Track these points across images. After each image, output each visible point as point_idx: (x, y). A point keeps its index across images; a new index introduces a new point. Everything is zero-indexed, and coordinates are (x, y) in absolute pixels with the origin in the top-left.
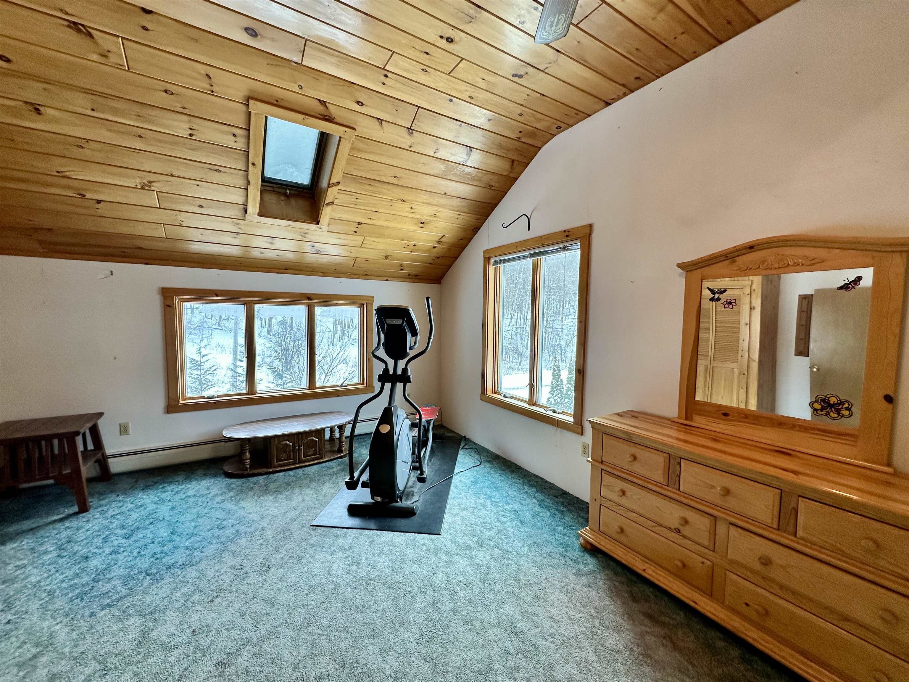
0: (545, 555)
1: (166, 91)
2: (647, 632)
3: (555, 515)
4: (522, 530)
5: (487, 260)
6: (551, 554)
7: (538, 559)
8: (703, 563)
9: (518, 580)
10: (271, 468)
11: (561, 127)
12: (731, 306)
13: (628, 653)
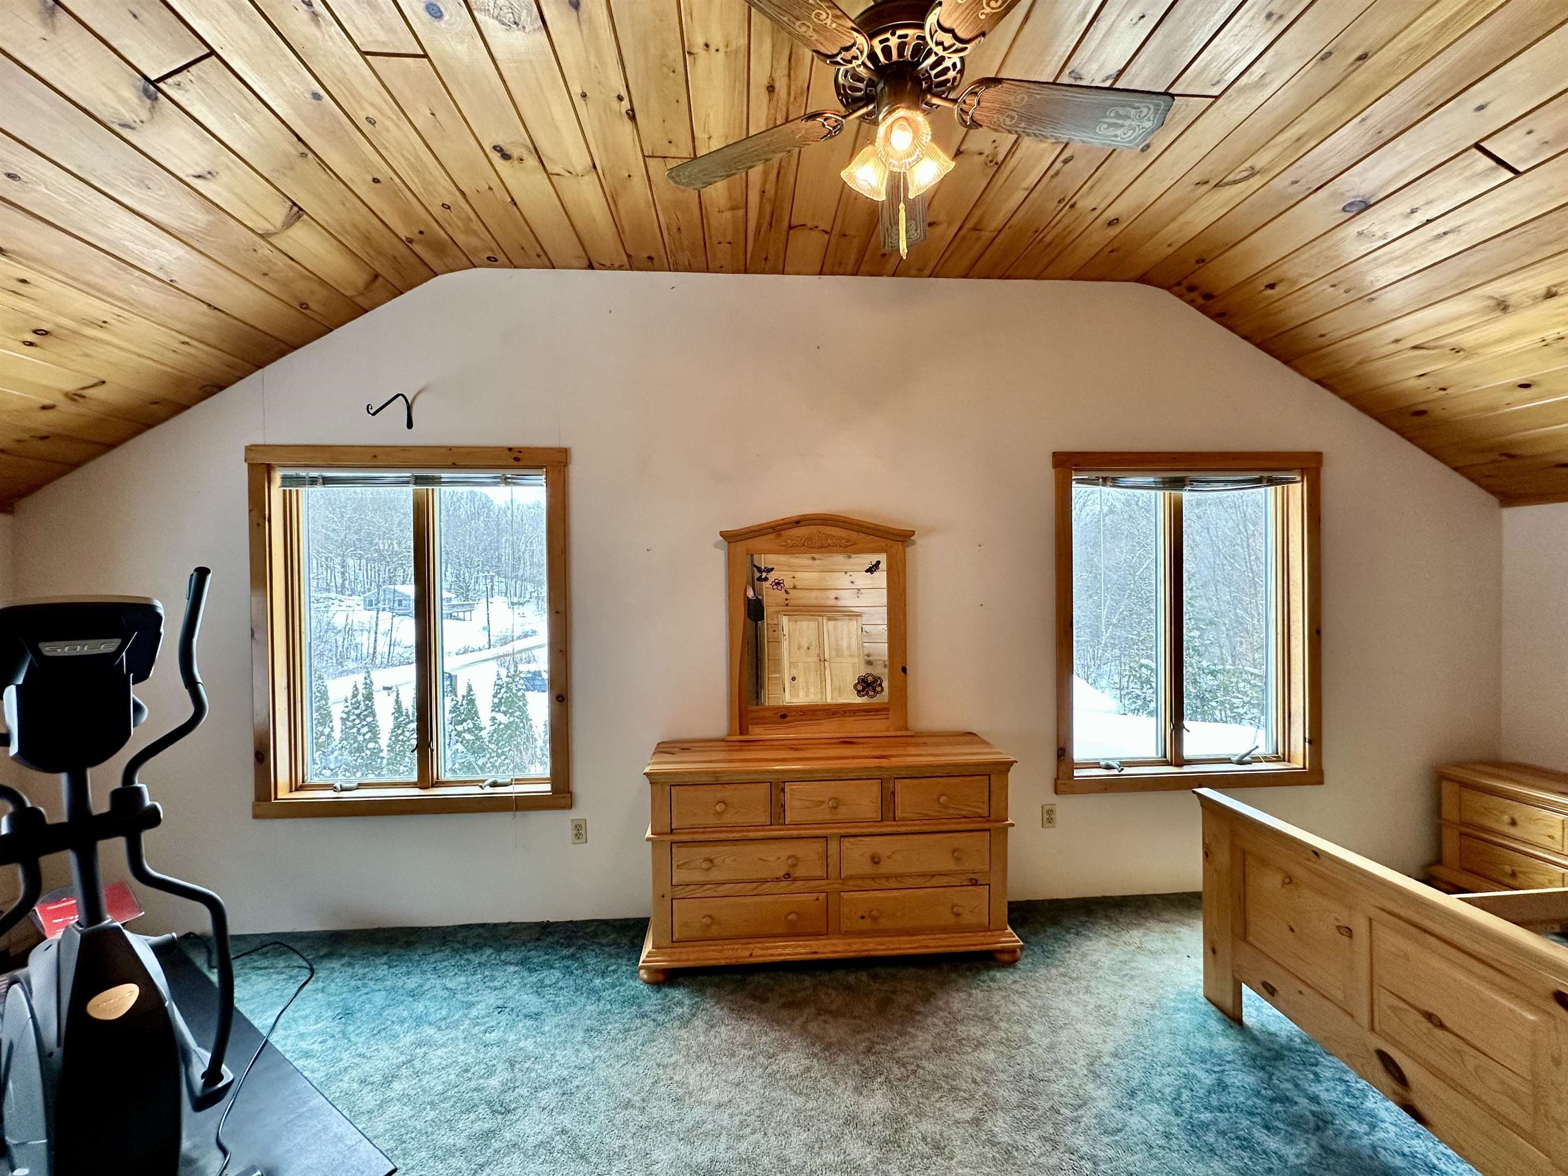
0: (620, 1036)
2: (805, 1023)
3: (568, 967)
4: (547, 1029)
5: (262, 470)
6: (627, 1026)
7: (619, 1049)
8: (817, 899)
9: (628, 1105)
11: (496, 260)
12: (779, 588)
13: (815, 1060)
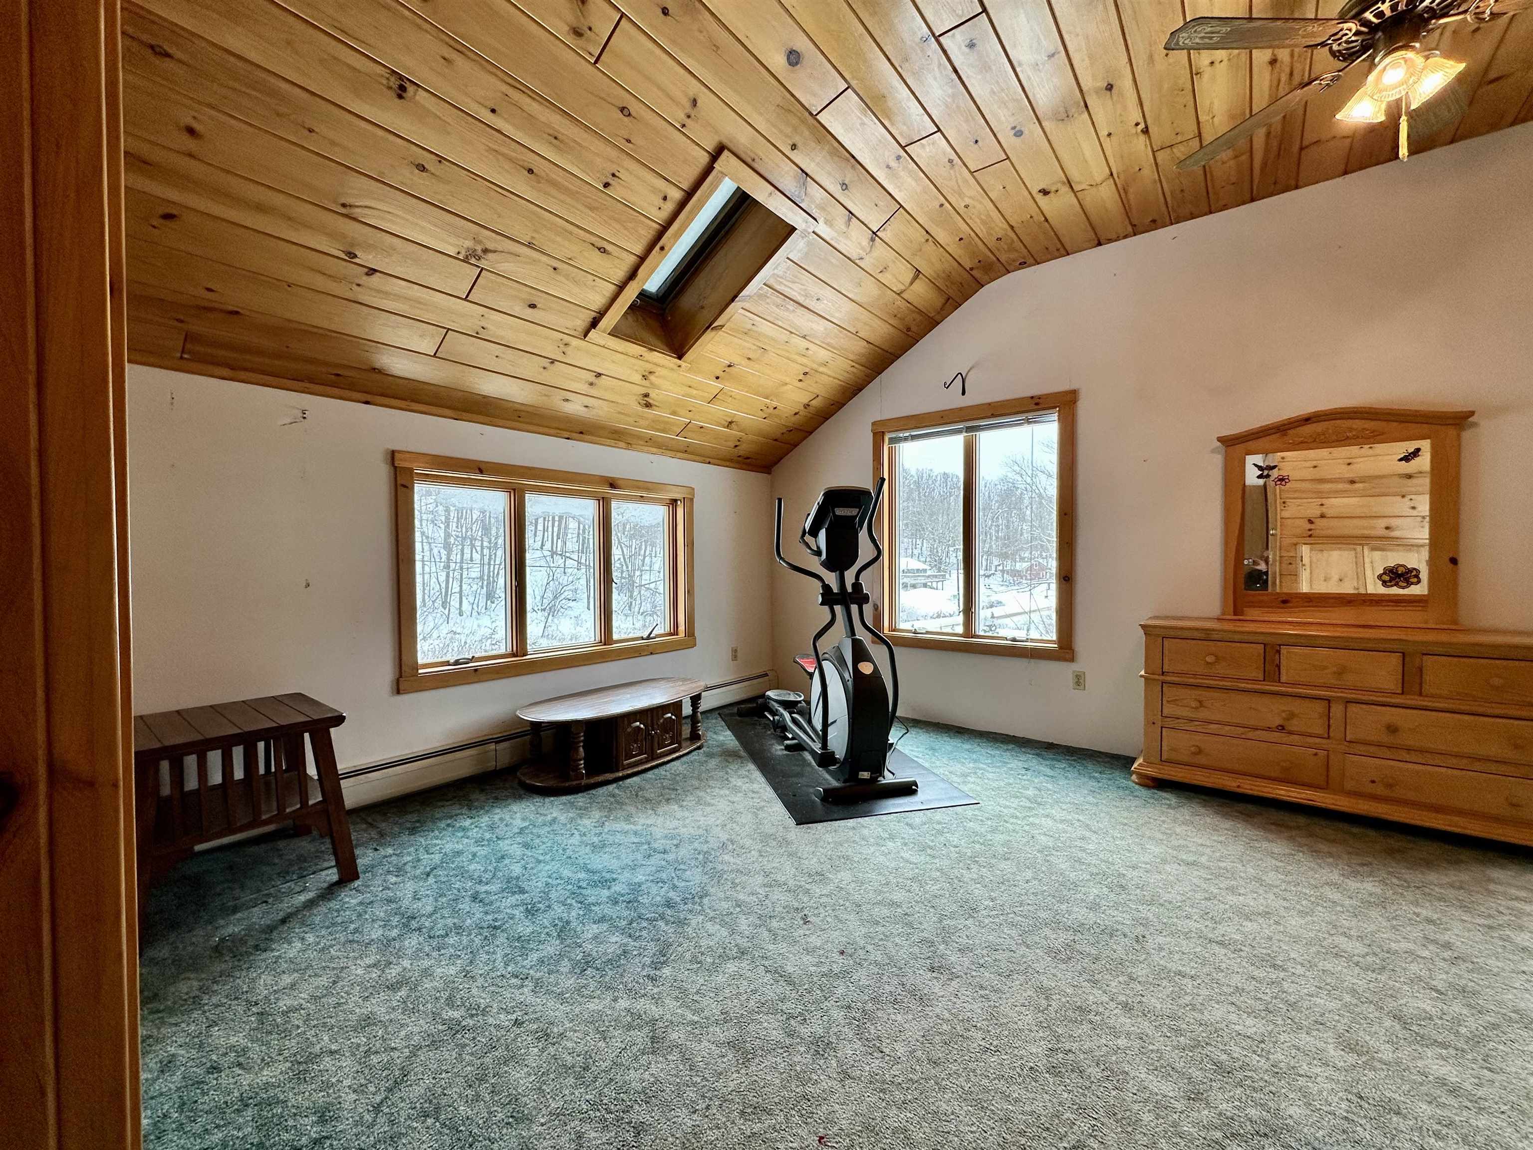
1: (622, 109)
4: (1061, 783)
5: (878, 437)
8: (1316, 754)
10: (618, 771)
11: (1026, 263)
12: (1283, 483)
